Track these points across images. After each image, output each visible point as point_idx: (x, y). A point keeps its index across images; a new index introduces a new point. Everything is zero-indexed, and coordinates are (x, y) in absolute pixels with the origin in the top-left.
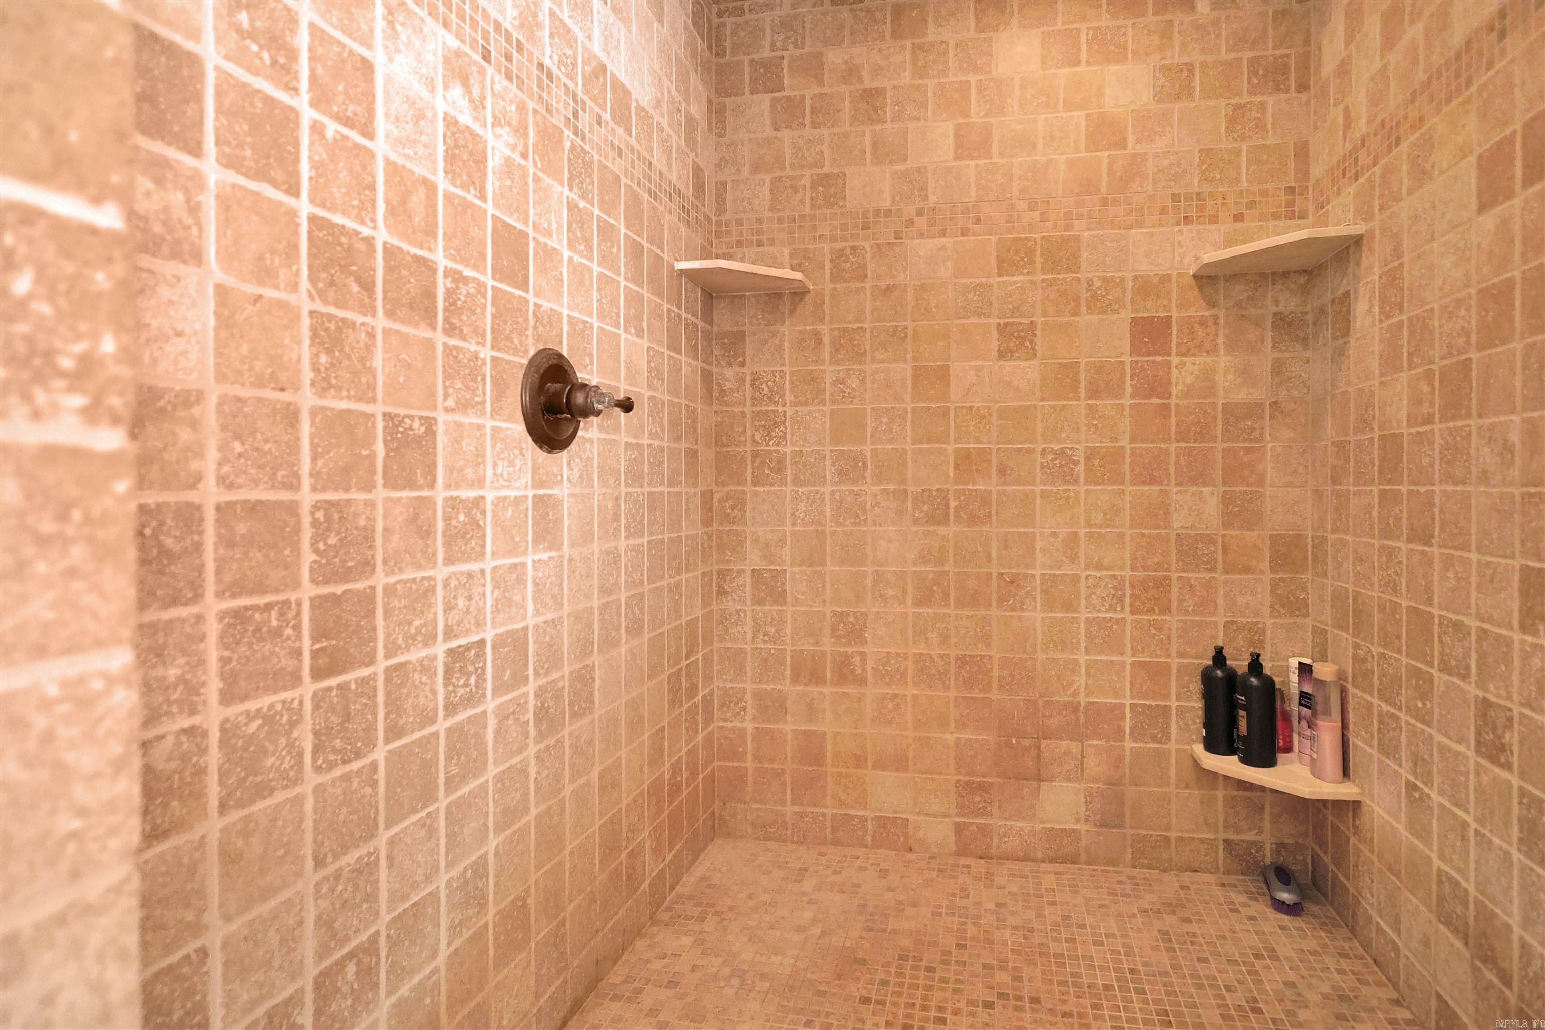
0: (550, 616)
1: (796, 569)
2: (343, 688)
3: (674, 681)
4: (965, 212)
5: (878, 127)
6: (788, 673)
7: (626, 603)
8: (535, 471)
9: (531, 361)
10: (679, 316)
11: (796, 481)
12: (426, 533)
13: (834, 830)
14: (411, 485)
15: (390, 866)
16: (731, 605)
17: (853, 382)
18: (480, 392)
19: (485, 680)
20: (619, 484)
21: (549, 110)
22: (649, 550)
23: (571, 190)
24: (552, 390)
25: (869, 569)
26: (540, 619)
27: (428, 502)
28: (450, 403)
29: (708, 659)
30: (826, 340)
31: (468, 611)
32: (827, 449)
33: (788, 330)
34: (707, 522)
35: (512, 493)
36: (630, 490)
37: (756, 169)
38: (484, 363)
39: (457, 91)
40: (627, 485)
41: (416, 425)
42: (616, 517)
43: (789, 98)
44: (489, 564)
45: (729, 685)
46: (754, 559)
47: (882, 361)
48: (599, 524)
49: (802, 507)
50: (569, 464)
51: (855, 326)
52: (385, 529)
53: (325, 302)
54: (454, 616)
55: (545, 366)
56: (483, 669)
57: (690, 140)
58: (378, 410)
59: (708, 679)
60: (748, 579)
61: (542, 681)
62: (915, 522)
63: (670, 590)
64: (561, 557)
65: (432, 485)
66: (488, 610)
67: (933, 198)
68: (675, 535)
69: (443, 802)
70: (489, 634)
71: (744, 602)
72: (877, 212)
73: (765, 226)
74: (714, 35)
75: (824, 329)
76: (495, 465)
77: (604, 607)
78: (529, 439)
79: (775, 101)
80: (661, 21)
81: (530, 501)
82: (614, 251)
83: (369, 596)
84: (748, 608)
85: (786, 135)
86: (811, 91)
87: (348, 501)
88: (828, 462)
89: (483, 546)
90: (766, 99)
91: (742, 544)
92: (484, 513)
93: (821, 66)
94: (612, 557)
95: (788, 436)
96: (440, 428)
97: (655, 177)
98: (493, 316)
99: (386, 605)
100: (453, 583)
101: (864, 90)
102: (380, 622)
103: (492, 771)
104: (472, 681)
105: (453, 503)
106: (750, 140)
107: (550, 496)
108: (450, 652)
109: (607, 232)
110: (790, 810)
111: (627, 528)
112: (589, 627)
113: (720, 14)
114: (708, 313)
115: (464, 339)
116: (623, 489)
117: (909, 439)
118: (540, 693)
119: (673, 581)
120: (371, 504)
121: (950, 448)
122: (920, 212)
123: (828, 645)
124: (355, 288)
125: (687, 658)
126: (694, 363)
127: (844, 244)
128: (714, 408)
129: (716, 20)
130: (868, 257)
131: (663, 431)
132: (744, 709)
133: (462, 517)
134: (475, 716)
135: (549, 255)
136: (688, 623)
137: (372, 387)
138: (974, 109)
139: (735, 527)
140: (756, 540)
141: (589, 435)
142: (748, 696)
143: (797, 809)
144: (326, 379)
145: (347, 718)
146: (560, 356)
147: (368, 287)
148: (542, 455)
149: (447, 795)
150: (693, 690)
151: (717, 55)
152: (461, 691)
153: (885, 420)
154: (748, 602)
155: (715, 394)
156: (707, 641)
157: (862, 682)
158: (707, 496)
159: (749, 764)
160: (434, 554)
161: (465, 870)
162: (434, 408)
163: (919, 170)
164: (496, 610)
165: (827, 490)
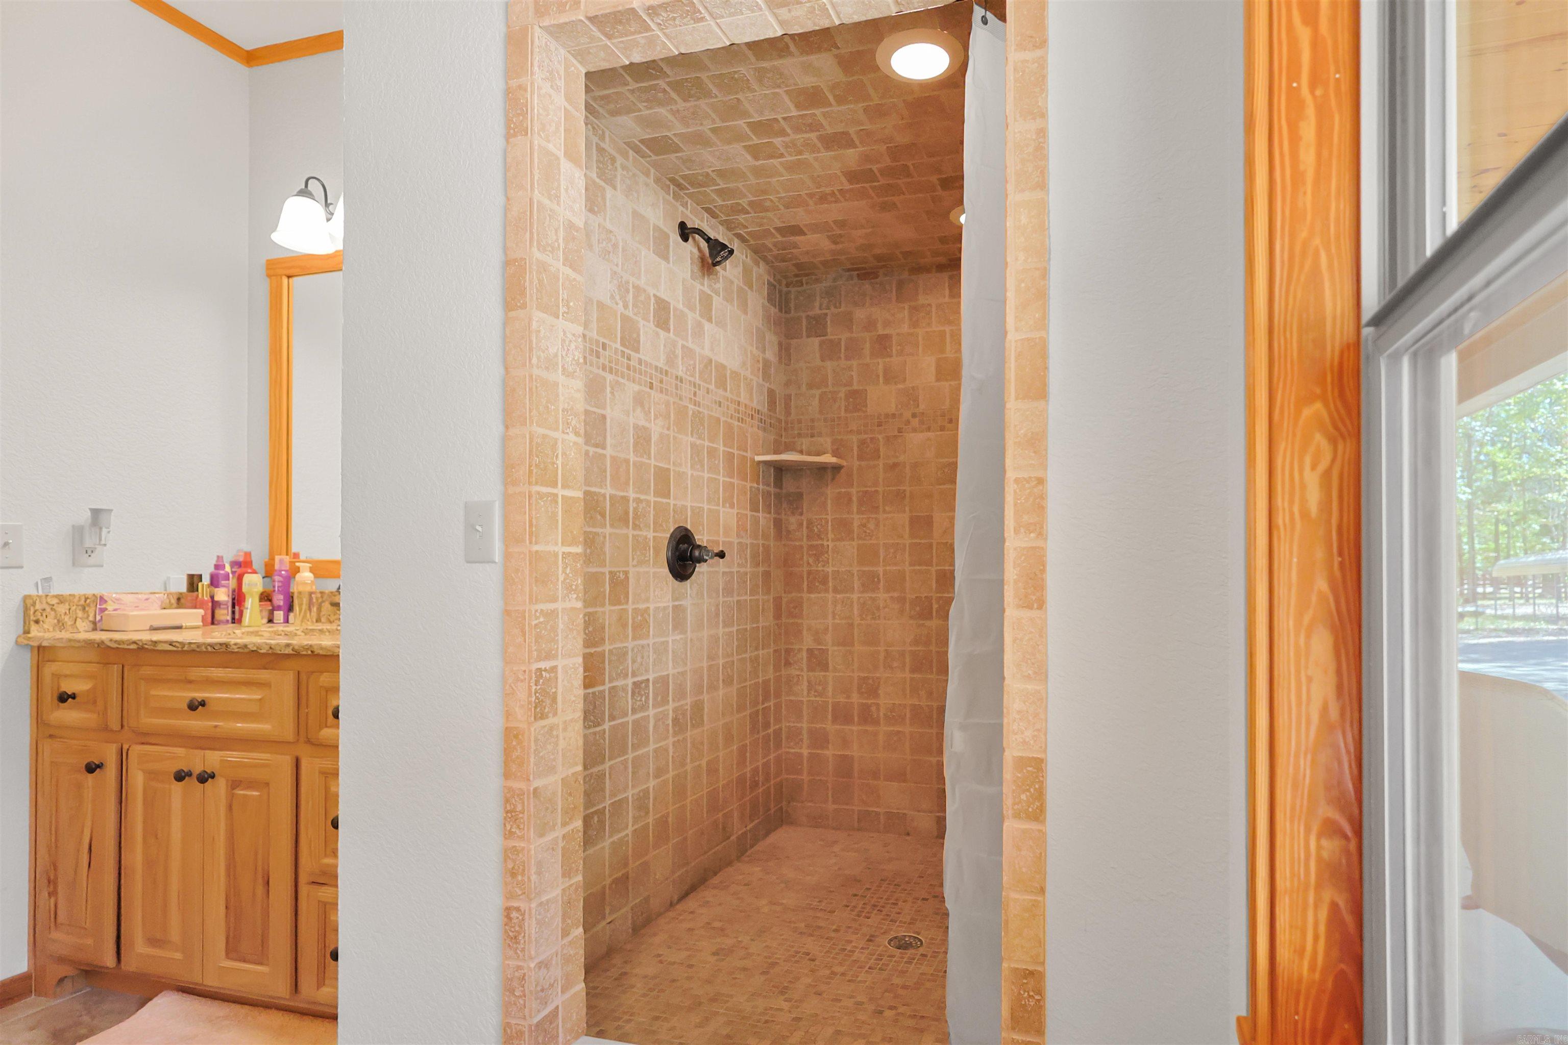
0: (680, 670)
1: (836, 648)
2: (594, 693)
3: (754, 717)
4: (943, 415)
5: (888, 359)
6: (830, 717)
7: (723, 666)
8: (673, 592)
9: (671, 536)
10: (758, 489)
11: (836, 591)
12: (625, 626)
13: (859, 821)
14: (619, 603)
15: (610, 778)
16: (794, 672)
17: (871, 526)
18: (648, 555)
19: (649, 699)
20: (719, 596)
21: (681, 399)
22: (737, 635)
23: (692, 437)
24: (682, 549)
25: (882, 649)
26: (676, 671)
27: (625, 610)
28: (635, 562)
29: (778, 706)
30: (854, 499)
31: (641, 664)
32: (855, 570)
33: (831, 492)
34: (778, 616)
35: (661, 605)
36: (726, 599)
37: (810, 386)
38: (650, 540)
39: (639, 410)
40: (723, 596)
41: (621, 575)
42: (717, 615)
43: (831, 341)
44: (651, 641)
45: (792, 725)
46: (808, 641)
47: (890, 512)
48: (708, 619)
49: (839, 607)
50: (691, 587)
51: (873, 489)
52: (609, 624)
53: (589, 526)
54: (636, 665)
55: (679, 537)
56: (648, 694)
57: (766, 376)
58: (606, 570)
59: (778, 720)
60: (804, 654)
61: (677, 704)
62: (911, 617)
63: (751, 660)
64: (687, 638)
65: (627, 602)
66: (651, 663)
67: (922, 407)
68: (755, 625)
69: (630, 756)
70: (651, 677)
71: (802, 670)
72: (887, 416)
73: (816, 424)
74: (783, 298)
75: (854, 491)
76: (654, 591)
77: (710, 668)
78: (671, 575)
79: (821, 344)
80: (746, 313)
81: (671, 609)
82: (717, 462)
83: (602, 654)
84: (805, 674)
85: (829, 364)
86: (844, 336)
87: (596, 612)
88: (856, 578)
89: (649, 632)
90: (817, 341)
91: (800, 632)
92: (649, 615)
93: (851, 320)
94: (714, 639)
95: (830, 561)
96: (631, 575)
97: (742, 409)
98: (654, 516)
99: (609, 658)
100: (636, 650)
101: (879, 335)
102: (607, 666)
103: (652, 747)
104: (643, 699)
105: (636, 610)
106: (807, 368)
107: (681, 605)
108: (634, 683)
109: (712, 452)
110: (831, 807)
111: (724, 621)
112: (701, 678)
113: (787, 285)
114: (778, 482)
115: (641, 530)
116: (721, 599)
117: (907, 563)
118: (675, 710)
119: (753, 654)
120: (603, 613)
121: (933, 569)
122: (914, 415)
123: (856, 699)
124: (599, 517)
125: (763, 704)
126: (768, 516)
127: (866, 436)
128: (783, 543)
129: (785, 289)
130: (881, 444)
131: (746, 562)
132: (802, 740)
133: (639, 618)
134: (645, 716)
135: (680, 476)
136: (764, 682)
137: (604, 560)
138: (948, 348)
139: (796, 621)
140: (809, 629)
141: (702, 570)
142: (805, 732)
143: (836, 806)
144: (589, 560)
145: (595, 707)
146: (686, 529)
147: (603, 516)
148: (676, 583)
149: (632, 752)
150: (767, 725)
151: (786, 312)
152: (638, 703)
153: (892, 551)
154: (805, 669)
155: (784, 533)
156: (778, 695)
157: (876, 722)
158: (778, 602)
159: (805, 777)
160: (628, 635)
161: (640, 792)
162: (628, 565)
163: (913, 388)
164: (654, 665)
165: (855, 596)
